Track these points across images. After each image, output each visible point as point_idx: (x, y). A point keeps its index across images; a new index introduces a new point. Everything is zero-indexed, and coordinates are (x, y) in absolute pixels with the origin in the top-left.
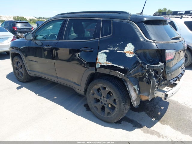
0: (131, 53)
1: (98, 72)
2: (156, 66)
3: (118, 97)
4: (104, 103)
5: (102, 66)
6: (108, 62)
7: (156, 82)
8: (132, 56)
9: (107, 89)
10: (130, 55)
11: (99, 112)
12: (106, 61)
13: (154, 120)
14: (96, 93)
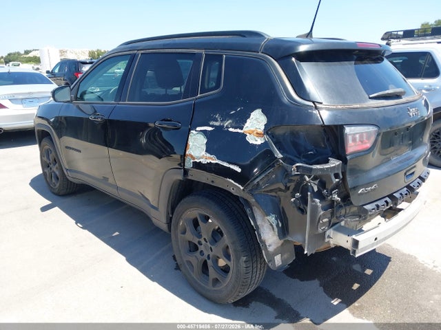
0: (257, 133)
1: (190, 178)
2: (317, 169)
4: (206, 254)
5: (198, 165)
6: (208, 155)
7: (320, 209)
8: (259, 141)
9: (210, 221)
10: (257, 138)
11: (196, 275)
12: (204, 153)
14: (190, 228)
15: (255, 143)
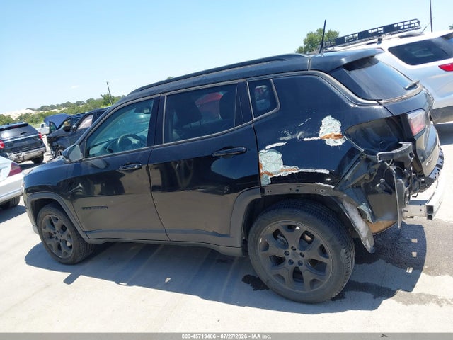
0: (335, 136)
1: (267, 194)
2: (397, 153)
3: (330, 240)
4: (296, 261)
5: (277, 180)
6: (288, 167)
7: (404, 186)
8: (340, 142)
9: (297, 228)
10: (336, 140)
11: (288, 286)
12: (282, 166)
13: (410, 271)
14: (272, 243)
15: (336, 145)
